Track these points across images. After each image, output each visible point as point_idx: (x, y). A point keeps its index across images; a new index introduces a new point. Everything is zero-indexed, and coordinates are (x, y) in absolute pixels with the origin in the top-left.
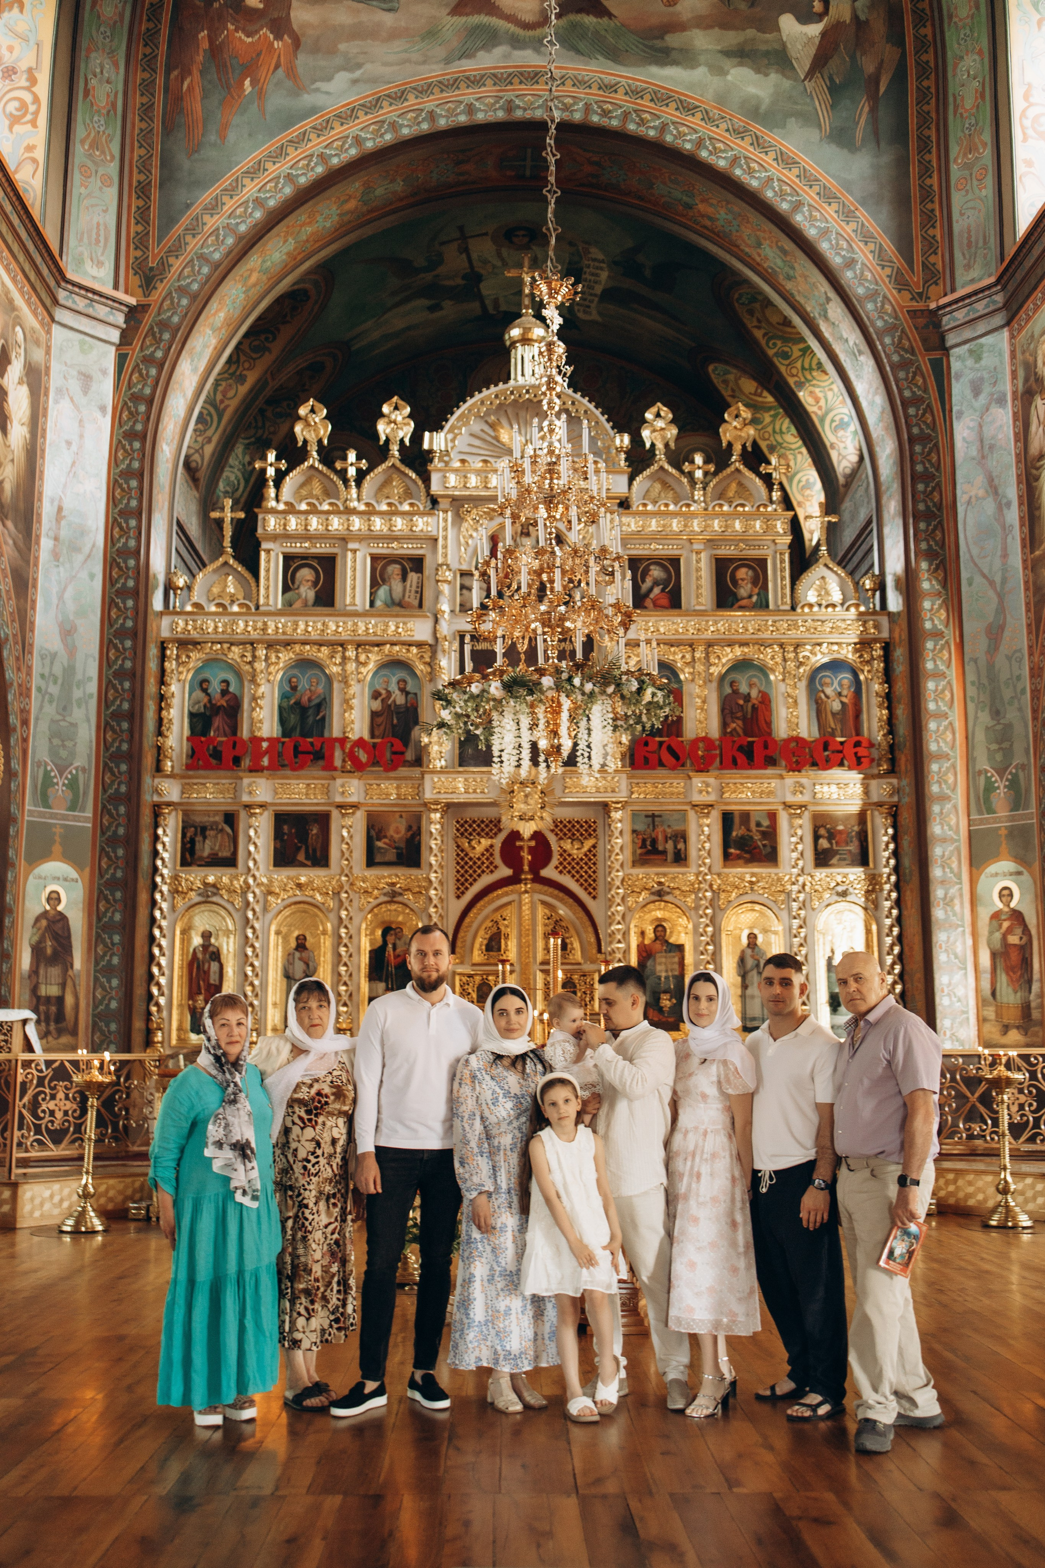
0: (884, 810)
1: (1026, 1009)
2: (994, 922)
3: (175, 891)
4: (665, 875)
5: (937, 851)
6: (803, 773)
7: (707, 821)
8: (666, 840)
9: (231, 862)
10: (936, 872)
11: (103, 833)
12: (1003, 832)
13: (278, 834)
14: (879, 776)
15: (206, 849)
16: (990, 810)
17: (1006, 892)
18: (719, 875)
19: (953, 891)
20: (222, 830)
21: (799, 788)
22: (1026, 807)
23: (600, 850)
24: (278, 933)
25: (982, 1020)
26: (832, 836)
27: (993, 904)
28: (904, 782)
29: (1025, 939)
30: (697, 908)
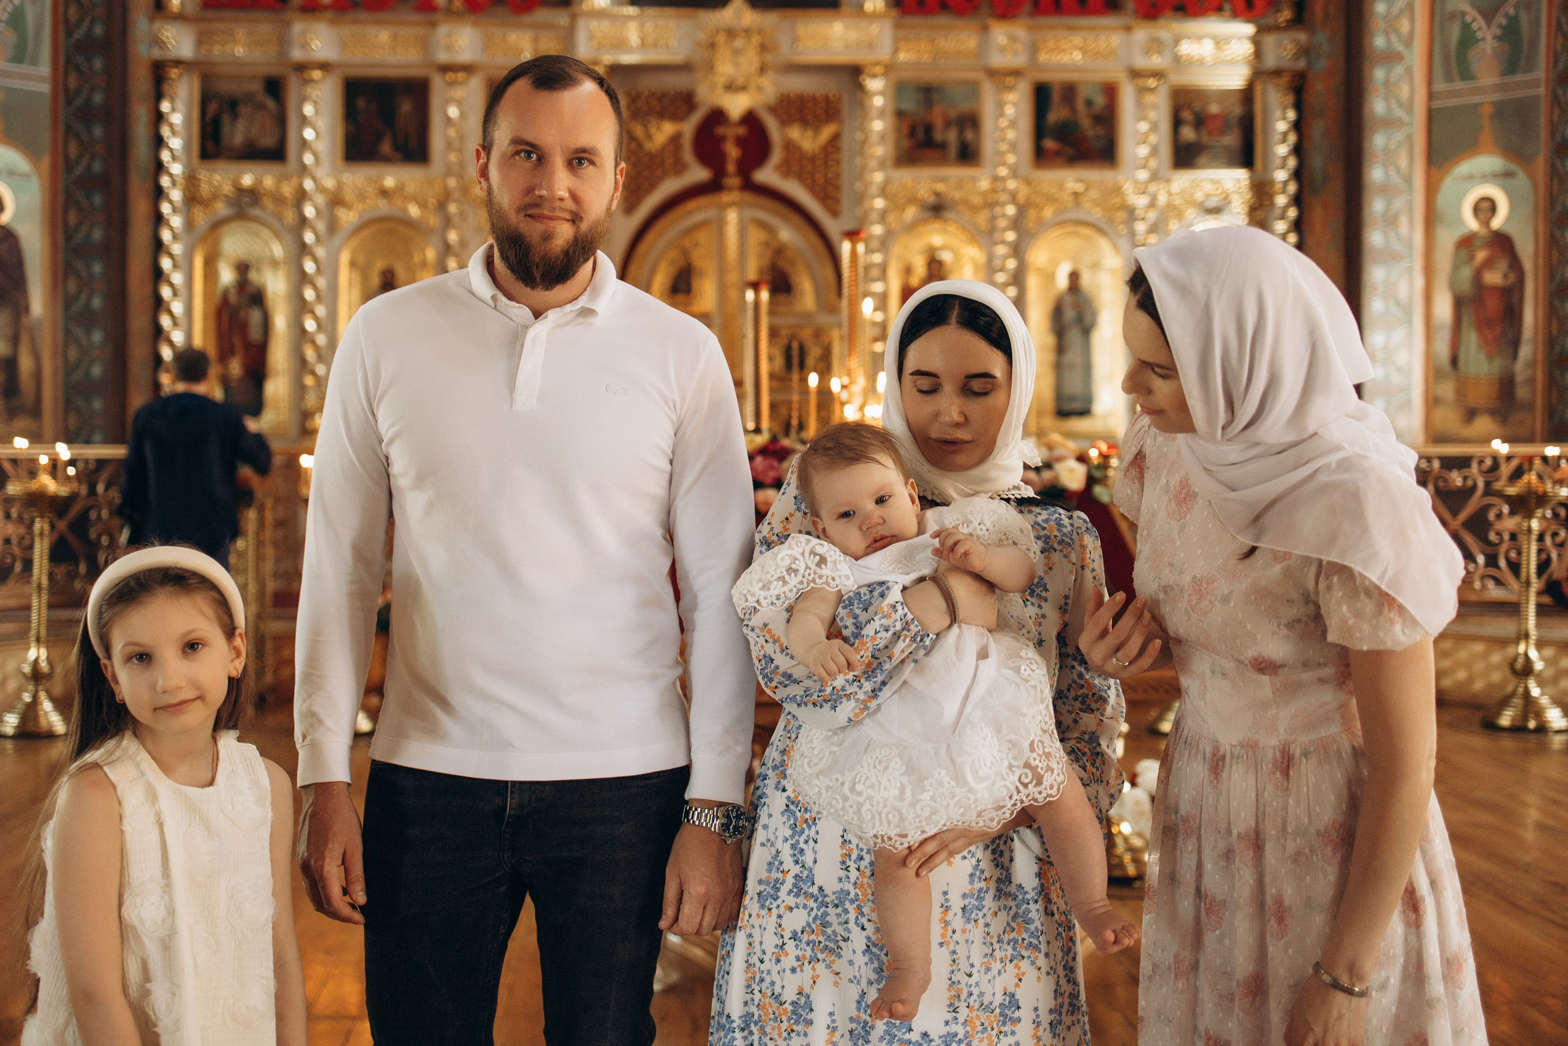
0: (1284, 80)
1: (1506, 386)
2: (1464, 253)
3: (192, 199)
4: (943, 180)
5: (1378, 141)
6: (1162, 22)
7: (1011, 97)
8: (948, 124)
9: (276, 154)
10: (1375, 174)
11: (69, 101)
12: (1487, 110)
13: (350, 113)
14: (1276, 28)
15: (238, 133)
16: (1466, 74)
17: (1485, 205)
18: (1028, 182)
19: (1399, 203)
20: (261, 106)
21: (1156, 46)
22: (1530, 67)
23: (845, 143)
24: (353, 264)
25: (1432, 402)
26: (1200, 121)
27: (1460, 221)
28: (1321, 37)
29: (1512, 277)
30: (992, 230)
